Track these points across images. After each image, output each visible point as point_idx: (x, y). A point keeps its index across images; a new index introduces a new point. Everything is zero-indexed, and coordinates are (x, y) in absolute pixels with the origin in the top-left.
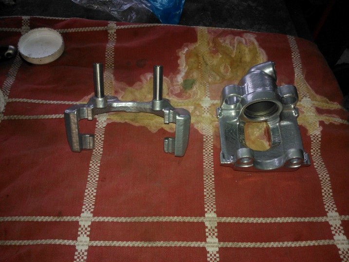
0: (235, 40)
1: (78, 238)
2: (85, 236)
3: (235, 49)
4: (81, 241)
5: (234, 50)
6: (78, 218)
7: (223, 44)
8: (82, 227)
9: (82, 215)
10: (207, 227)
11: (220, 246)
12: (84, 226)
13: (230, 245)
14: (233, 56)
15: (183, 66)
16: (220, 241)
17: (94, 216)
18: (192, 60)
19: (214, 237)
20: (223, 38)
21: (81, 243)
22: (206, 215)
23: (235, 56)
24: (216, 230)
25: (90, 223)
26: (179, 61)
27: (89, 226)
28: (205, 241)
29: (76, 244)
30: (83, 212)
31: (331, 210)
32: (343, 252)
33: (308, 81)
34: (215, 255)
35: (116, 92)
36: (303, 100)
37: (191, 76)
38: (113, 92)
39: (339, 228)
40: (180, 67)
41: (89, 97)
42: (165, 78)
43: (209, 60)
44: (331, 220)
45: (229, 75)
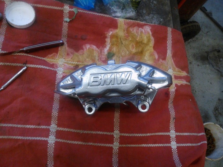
0: (139, 30)
2: (53, 136)
3: (139, 36)
7: (132, 32)
11: (119, 146)
12: (53, 131)
13: (124, 146)
14: (137, 39)
17: (58, 127)
18: (114, 40)
19: (118, 142)
21: (51, 139)
24: (119, 139)
25: (56, 131)
26: (106, 40)
29: (48, 140)
31: (172, 129)
32: (174, 150)
33: (173, 58)
34: (116, 150)
35: (68, 54)
36: (169, 70)
37: (112, 50)
38: (66, 54)
39: (174, 138)
40: (106, 43)
41: (51, 55)
42: (97, 49)
43: (124, 41)
44: (171, 134)
45: (134, 51)
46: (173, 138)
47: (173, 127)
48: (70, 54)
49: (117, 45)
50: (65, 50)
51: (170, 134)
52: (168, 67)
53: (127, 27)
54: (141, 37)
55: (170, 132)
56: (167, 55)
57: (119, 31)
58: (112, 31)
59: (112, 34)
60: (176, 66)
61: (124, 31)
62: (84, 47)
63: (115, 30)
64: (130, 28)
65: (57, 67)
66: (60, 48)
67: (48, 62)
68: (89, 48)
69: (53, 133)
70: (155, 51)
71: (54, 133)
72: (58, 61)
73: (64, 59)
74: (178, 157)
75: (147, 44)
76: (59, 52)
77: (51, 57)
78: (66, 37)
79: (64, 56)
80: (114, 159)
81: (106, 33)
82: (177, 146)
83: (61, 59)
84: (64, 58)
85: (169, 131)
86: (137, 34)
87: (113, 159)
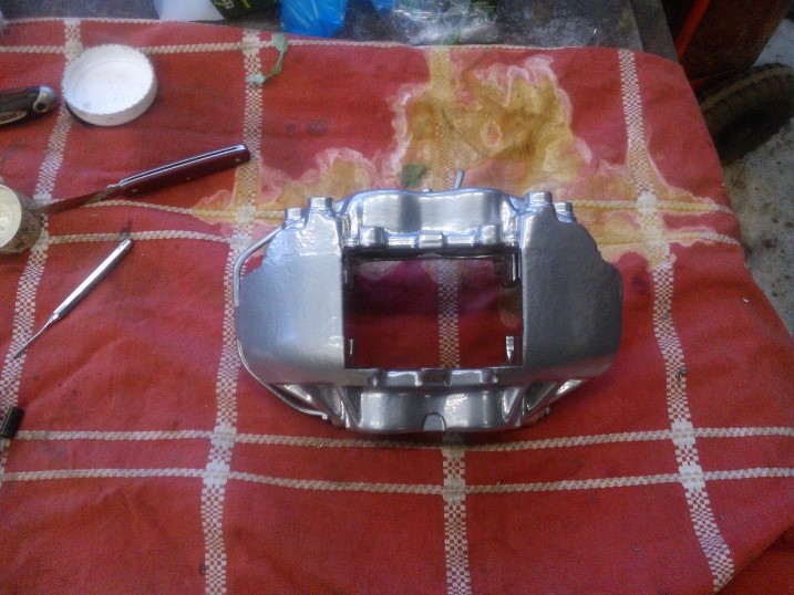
0: (508, 73)
3: (510, 92)
5: (507, 93)
7: (483, 83)
10: (446, 459)
11: (468, 492)
13: (487, 489)
14: (506, 105)
15: (402, 131)
16: (468, 483)
17: (239, 432)
18: (421, 119)
19: (458, 476)
20: (482, 71)
23: (511, 105)
26: (393, 124)
28: (442, 484)
31: (679, 416)
32: (693, 495)
33: (653, 154)
34: (458, 508)
35: (265, 189)
36: (640, 199)
37: (419, 155)
38: (260, 188)
39: (690, 451)
40: (397, 136)
41: (212, 198)
42: (365, 160)
43: (457, 117)
44: (677, 437)
45: (498, 146)
46: (686, 451)
47: (681, 406)
48: (274, 187)
49: (433, 136)
50: (255, 176)
51: (671, 436)
52: (637, 186)
53: (461, 68)
54: (516, 94)
55: (670, 428)
56: (630, 145)
57: (435, 87)
58: (409, 90)
59: (409, 99)
60: (670, 179)
61: (453, 82)
62: (319, 160)
63: (420, 85)
64: (474, 72)
65: (230, 232)
66: (238, 172)
67: (202, 219)
68: (337, 160)
69: (221, 452)
70: (579, 140)
71: (224, 452)
72: (235, 214)
73: (253, 204)
74: (712, 522)
75: (545, 117)
76: (236, 184)
77: (211, 203)
78: (259, 136)
79: (254, 195)
80: (452, 541)
81: (387, 100)
82: (707, 478)
83: (244, 208)
84: (253, 201)
85: (667, 425)
86: (501, 88)
87: (447, 542)
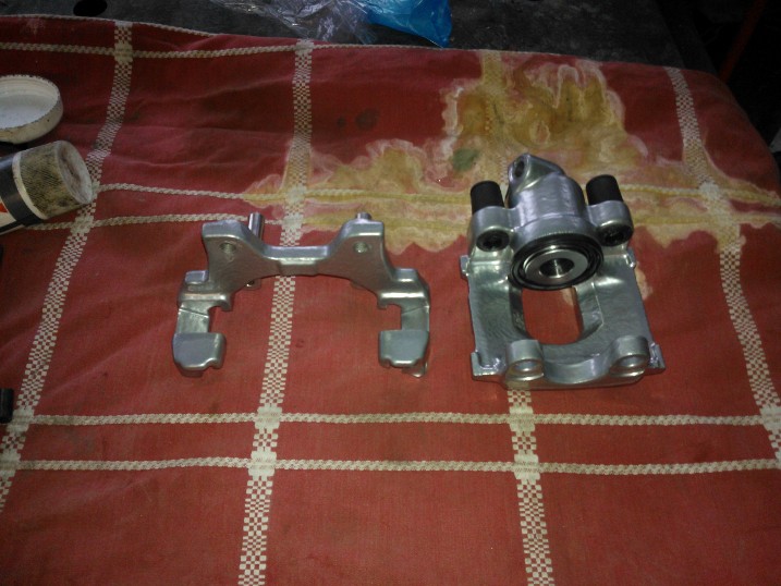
0: (559, 74)
1: (254, 454)
2: (269, 449)
3: (559, 93)
4: (259, 460)
5: (556, 93)
6: (252, 415)
7: (534, 84)
8: (262, 432)
9: (260, 409)
10: (514, 434)
11: (542, 470)
12: (266, 430)
13: (563, 468)
14: (556, 107)
15: (452, 124)
16: (542, 460)
17: (285, 412)
18: (472, 112)
19: (530, 452)
20: (533, 71)
21: (260, 464)
22: (512, 410)
23: (560, 106)
24: (533, 439)
25: (277, 426)
26: (444, 115)
27: (275, 431)
28: (512, 460)
29: (249, 465)
30: (263, 405)
31: (768, 402)
34: (533, 488)
35: (317, 171)
37: (469, 144)
38: (311, 170)
40: (446, 128)
41: (262, 182)
42: (416, 148)
43: (508, 114)
44: (767, 422)
45: (547, 144)
47: (769, 391)
48: (326, 170)
49: (483, 131)
50: (305, 160)
51: (761, 422)
52: (697, 178)
53: (512, 68)
54: (566, 96)
55: (759, 414)
57: (486, 83)
58: (461, 84)
60: (729, 173)
61: (505, 81)
62: (369, 148)
63: (472, 80)
64: (525, 72)
65: (282, 214)
66: (289, 157)
67: (252, 204)
68: (387, 150)
70: (633, 137)
72: (285, 195)
73: (304, 184)
75: (594, 120)
76: (287, 168)
77: (262, 187)
79: (305, 177)
80: (529, 524)
83: (294, 188)
84: (303, 181)
85: (755, 411)
